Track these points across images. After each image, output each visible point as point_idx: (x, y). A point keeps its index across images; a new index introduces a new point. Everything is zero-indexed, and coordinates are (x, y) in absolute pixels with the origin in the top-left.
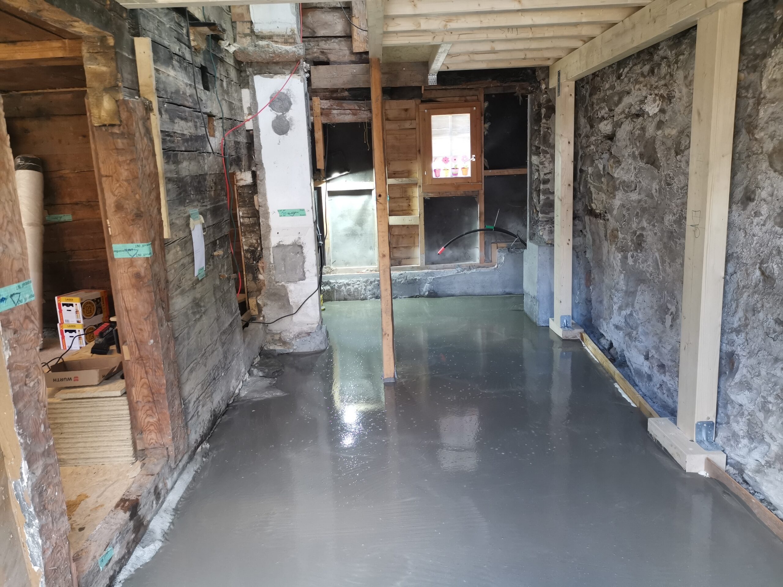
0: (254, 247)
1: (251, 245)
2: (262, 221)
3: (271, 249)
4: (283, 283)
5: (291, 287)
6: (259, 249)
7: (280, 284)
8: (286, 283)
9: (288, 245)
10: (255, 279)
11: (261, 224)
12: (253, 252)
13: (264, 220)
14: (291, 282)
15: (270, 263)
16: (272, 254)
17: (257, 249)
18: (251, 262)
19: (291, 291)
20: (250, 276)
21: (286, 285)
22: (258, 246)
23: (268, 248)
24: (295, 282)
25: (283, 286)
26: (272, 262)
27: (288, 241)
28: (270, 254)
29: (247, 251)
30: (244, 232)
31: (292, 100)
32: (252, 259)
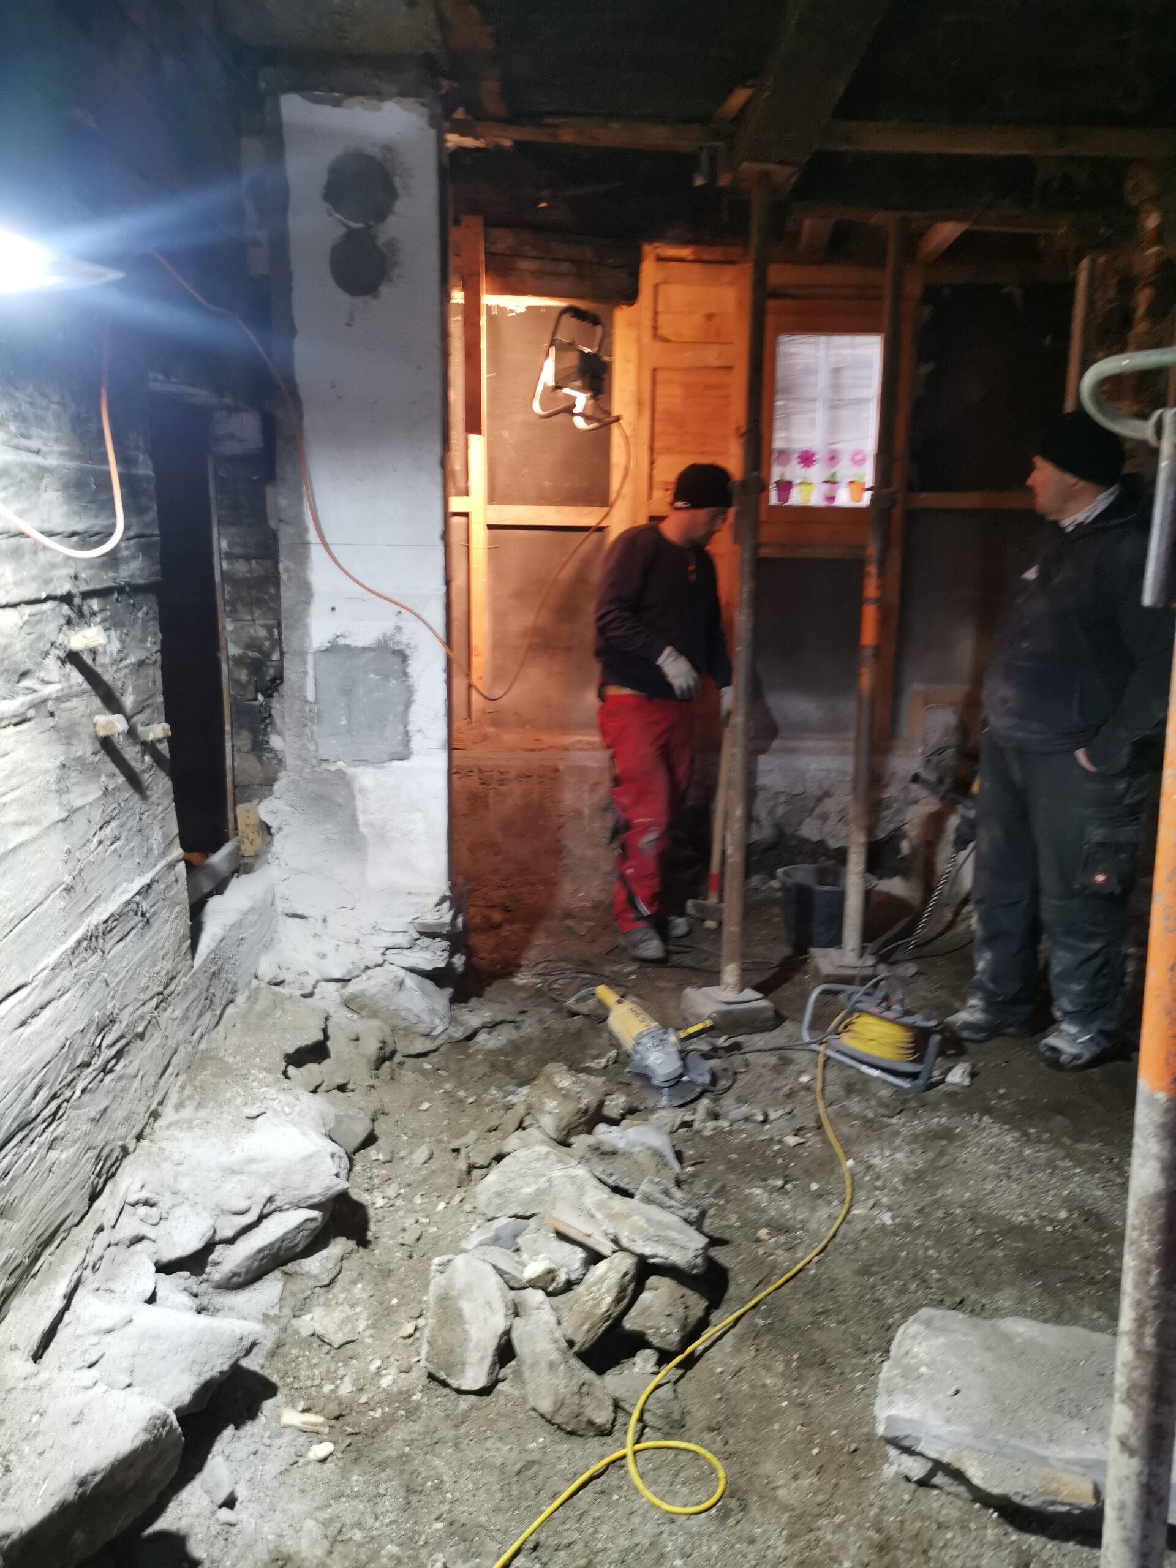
0: (259, 649)
1: (252, 644)
2: (287, 570)
3: (310, 658)
4: (341, 764)
5: (366, 778)
6: (275, 657)
7: (333, 768)
8: (349, 765)
9: (364, 649)
10: (260, 746)
11: (284, 577)
12: (256, 667)
13: (291, 565)
14: (365, 762)
15: (306, 701)
16: (311, 673)
17: (267, 655)
18: (249, 696)
19: (362, 790)
20: (245, 739)
21: (350, 771)
22: (272, 649)
23: (302, 655)
24: (377, 763)
25: (341, 774)
26: (310, 696)
27: (364, 635)
28: (305, 673)
29: (239, 661)
30: (233, 603)
31: (397, 182)
32: (251, 688)
